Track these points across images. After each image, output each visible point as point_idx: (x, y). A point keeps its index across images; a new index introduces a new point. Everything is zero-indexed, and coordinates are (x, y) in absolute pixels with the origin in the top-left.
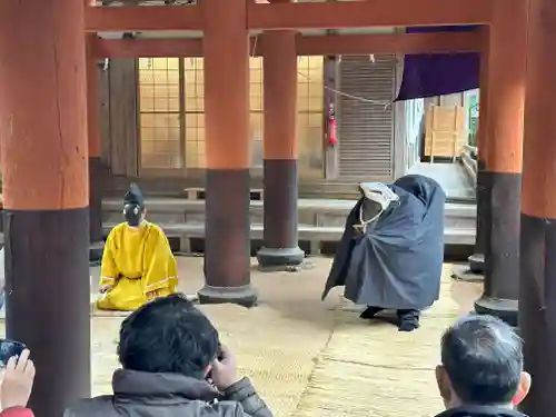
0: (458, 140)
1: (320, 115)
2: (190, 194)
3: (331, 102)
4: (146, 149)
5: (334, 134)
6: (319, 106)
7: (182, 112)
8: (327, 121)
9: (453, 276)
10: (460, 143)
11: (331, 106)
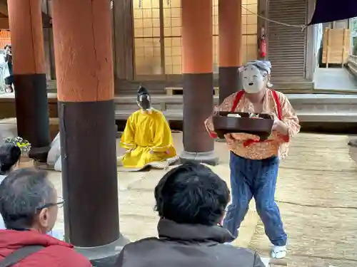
0: (345, 52)
1: (256, 36)
2: (168, 92)
3: (263, 26)
4: (138, 62)
5: (264, 49)
6: (255, 31)
7: (162, 37)
8: (260, 41)
9: (349, 144)
10: (347, 54)
11: (263, 29)
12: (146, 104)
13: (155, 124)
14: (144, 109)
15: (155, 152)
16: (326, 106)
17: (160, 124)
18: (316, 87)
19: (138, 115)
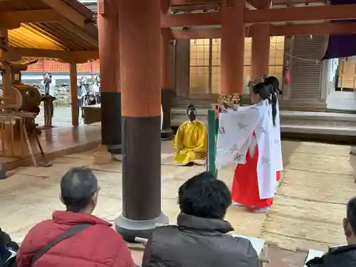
1: (282, 67)
3: (288, 59)
5: (288, 77)
6: (281, 62)
7: (210, 66)
8: (285, 71)
9: (351, 153)
11: (288, 62)
12: (192, 117)
13: (198, 132)
14: (192, 120)
15: (197, 152)
16: (335, 123)
17: (202, 133)
18: (328, 107)
19: (186, 124)
